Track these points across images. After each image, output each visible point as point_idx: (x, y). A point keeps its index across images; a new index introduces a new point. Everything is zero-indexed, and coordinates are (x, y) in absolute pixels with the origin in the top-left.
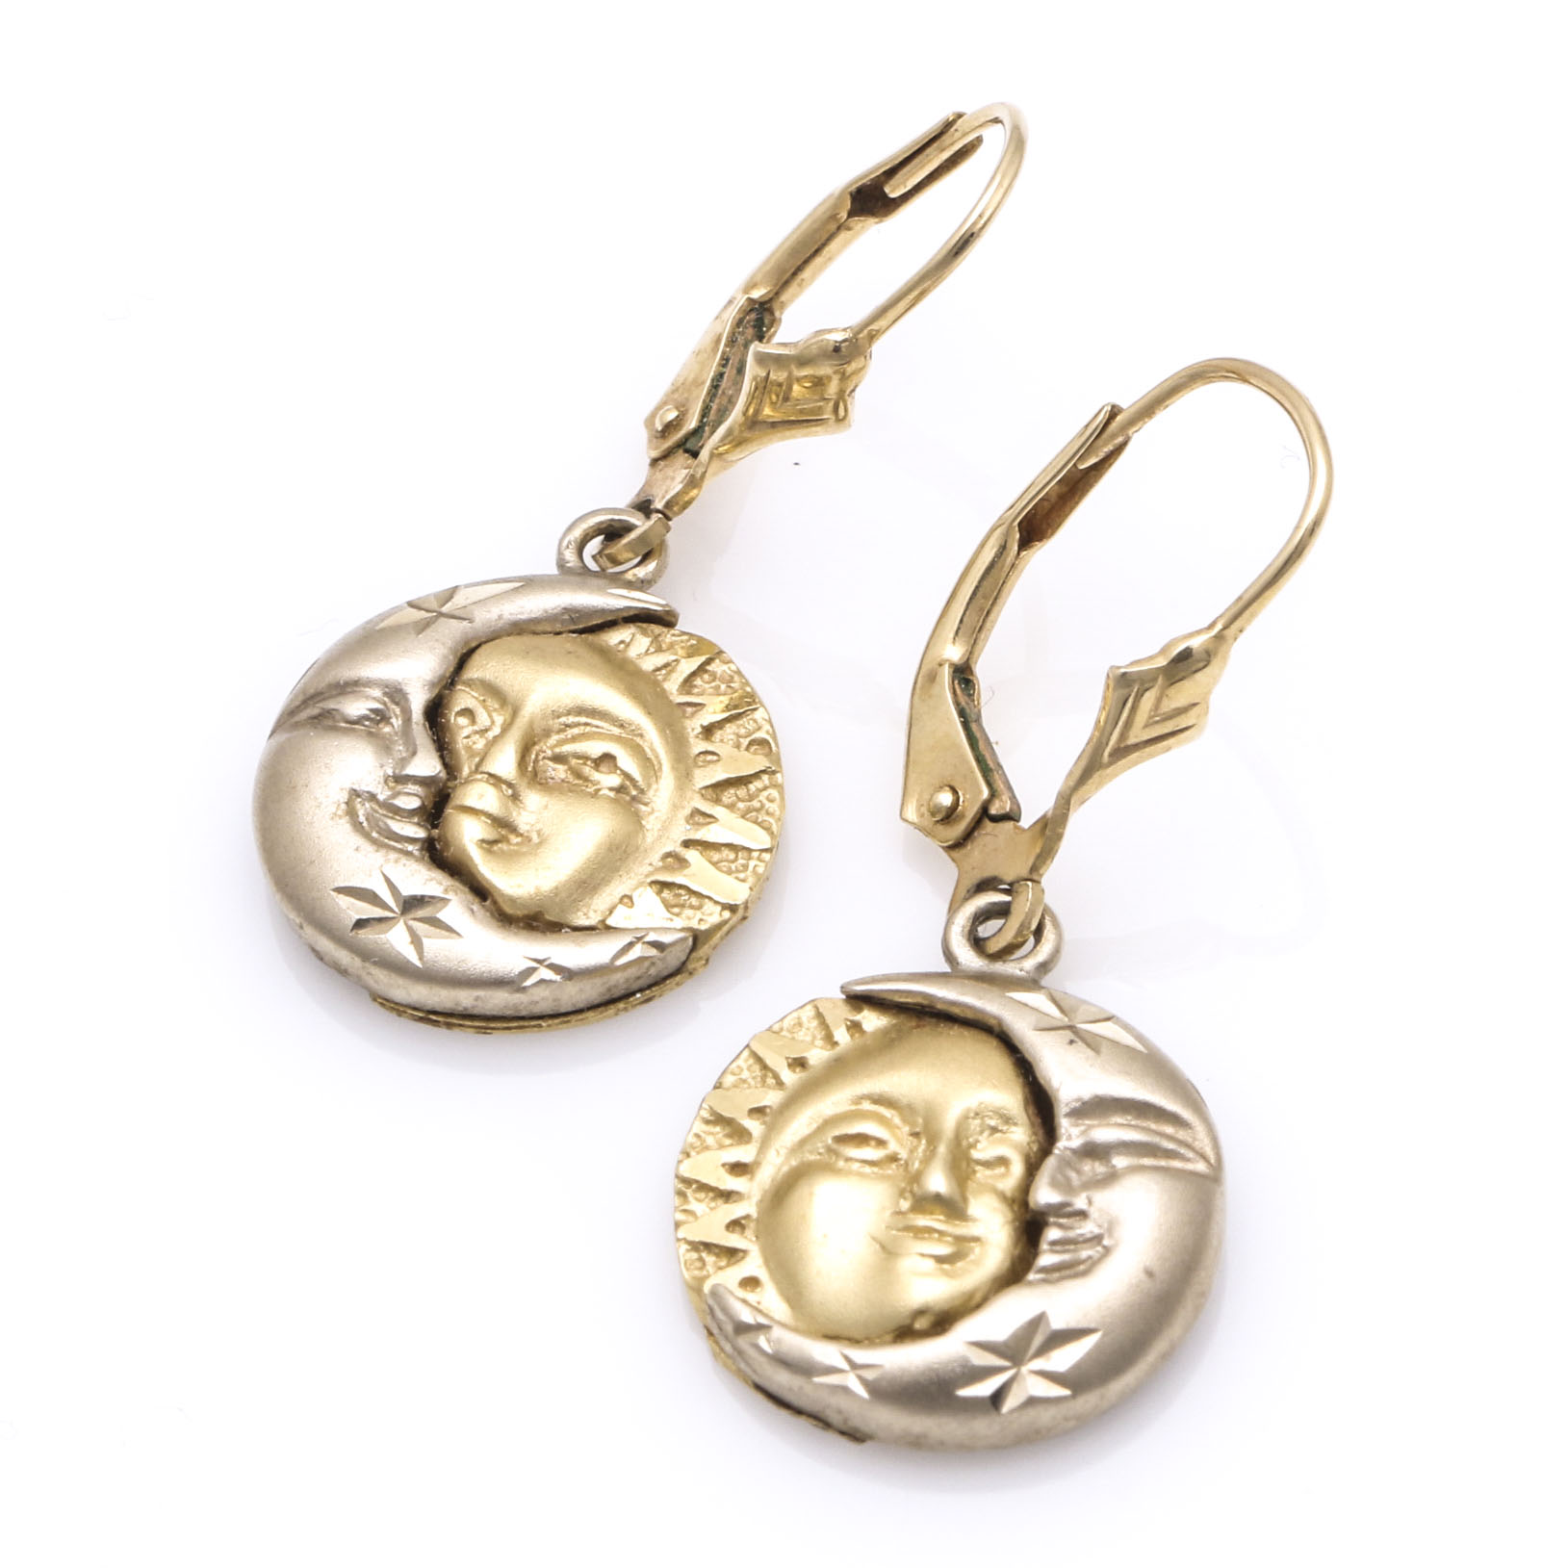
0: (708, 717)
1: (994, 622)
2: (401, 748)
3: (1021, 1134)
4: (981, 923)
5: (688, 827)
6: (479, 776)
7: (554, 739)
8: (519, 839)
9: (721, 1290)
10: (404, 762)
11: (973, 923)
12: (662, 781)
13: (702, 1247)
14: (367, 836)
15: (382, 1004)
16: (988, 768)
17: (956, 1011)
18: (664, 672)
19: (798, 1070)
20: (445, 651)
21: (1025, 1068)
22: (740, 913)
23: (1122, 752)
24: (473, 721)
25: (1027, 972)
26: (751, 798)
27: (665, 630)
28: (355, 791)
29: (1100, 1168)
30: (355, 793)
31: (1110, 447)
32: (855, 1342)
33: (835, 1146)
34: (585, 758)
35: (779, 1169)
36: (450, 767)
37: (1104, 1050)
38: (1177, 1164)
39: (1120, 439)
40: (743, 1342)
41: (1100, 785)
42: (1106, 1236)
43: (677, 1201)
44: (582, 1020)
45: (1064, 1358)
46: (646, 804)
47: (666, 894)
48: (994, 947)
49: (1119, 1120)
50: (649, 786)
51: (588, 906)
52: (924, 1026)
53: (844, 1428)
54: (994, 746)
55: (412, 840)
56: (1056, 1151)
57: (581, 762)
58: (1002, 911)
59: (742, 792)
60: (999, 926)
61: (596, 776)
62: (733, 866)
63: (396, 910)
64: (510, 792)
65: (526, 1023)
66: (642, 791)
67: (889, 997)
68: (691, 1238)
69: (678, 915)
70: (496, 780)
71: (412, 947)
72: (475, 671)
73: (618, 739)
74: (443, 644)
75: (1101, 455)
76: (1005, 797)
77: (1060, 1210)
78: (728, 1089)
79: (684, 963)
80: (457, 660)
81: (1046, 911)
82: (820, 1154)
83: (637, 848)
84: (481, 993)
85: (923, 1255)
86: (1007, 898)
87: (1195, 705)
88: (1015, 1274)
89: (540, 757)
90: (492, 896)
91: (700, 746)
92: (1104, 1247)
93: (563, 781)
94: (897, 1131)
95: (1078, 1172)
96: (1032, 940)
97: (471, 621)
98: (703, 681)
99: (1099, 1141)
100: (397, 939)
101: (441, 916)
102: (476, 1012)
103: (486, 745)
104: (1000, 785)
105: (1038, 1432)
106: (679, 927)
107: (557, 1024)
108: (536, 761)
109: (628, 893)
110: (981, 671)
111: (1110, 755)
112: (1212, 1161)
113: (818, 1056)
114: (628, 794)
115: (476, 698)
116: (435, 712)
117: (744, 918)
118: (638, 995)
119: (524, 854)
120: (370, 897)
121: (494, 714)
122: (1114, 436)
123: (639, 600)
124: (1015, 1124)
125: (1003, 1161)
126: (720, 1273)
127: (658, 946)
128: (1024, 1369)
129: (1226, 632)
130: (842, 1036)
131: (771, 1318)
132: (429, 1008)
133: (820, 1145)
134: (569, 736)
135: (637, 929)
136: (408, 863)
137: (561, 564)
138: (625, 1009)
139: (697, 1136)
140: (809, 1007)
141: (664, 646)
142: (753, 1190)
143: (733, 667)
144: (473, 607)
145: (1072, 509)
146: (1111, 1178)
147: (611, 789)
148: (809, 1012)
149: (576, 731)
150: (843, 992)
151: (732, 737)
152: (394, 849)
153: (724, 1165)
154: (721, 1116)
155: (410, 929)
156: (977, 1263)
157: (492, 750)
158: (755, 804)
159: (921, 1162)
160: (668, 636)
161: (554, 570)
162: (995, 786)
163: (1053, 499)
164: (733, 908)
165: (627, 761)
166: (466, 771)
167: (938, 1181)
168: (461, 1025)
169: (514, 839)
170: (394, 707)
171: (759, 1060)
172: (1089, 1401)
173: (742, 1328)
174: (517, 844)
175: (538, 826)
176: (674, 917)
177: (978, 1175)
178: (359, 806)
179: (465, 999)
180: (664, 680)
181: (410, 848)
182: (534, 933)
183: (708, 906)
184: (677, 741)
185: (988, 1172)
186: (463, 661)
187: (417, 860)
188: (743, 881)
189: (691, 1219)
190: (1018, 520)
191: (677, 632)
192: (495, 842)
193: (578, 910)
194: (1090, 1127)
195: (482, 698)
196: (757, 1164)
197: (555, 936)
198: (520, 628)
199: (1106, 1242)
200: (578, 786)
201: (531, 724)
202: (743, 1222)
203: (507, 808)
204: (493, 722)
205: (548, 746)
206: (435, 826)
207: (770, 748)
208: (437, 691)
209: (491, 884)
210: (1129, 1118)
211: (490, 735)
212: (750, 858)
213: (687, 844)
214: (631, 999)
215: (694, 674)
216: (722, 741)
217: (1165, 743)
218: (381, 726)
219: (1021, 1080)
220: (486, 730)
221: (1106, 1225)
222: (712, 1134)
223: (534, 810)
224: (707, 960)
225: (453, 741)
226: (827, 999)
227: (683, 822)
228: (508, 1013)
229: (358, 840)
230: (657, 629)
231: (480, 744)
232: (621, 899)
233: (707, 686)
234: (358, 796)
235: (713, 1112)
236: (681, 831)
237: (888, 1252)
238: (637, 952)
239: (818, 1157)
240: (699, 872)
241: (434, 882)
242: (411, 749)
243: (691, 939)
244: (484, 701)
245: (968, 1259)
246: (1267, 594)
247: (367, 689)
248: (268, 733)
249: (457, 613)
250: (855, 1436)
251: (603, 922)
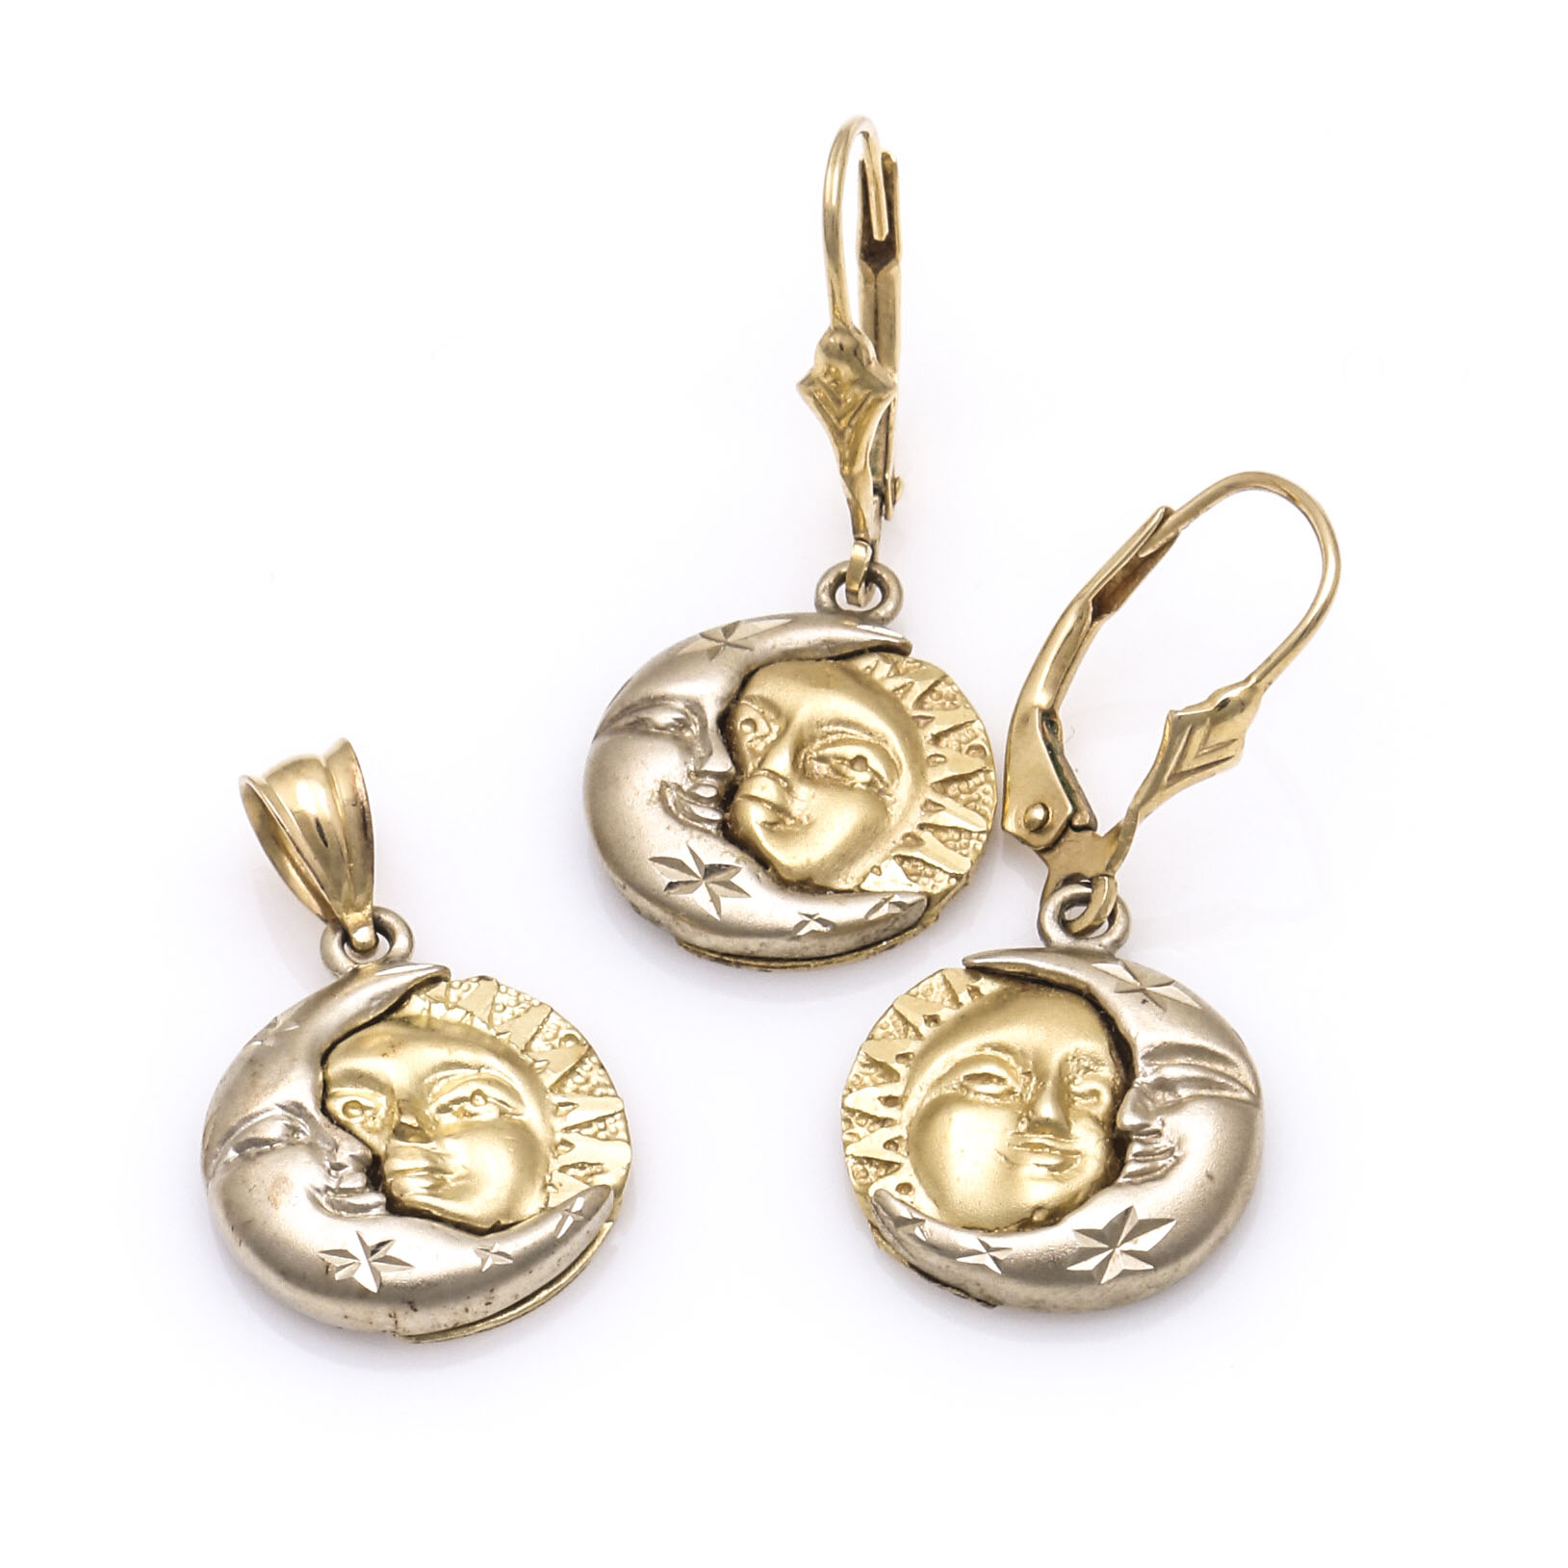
0: (935, 728)
1: (1072, 678)
2: (700, 749)
3: (1107, 1071)
4: (1068, 909)
5: (923, 813)
6: (762, 772)
7: (818, 743)
8: (793, 822)
9: (883, 1194)
10: (703, 760)
11: (1061, 908)
12: (902, 778)
13: (865, 1161)
14: (675, 817)
15: (685, 947)
16: (1071, 790)
17: (1053, 978)
18: (901, 691)
19: (932, 1024)
20: (732, 674)
21: (1108, 1022)
22: (964, 880)
23: (1178, 776)
24: (755, 729)
25: (1105, 947)
26: (971, 791)
27: (902, 658)
28: (665, 782)
29: (1169, 1098)
30: (664, 785)
31: (1164, 541)
32: (988, 1231)
33: (966, 1083)
34: (843, 759)
35: (923, 1101)
36: (739, 765)
37: (1169, 1007)
38: (1227, 1093)
39: (1172, 534)
40: (901, 1232)
41: (1160, 802)
42: (1177, 1149)
43: (844, 1125)
44: (841, 962)
45: (1147, 1242)
46: (890, 795)
47: (906, 864)
48: (1077, 927)
49: (1182, 1060)
50: (893, 781)
51: (847, 874)
52: (1028, 990)
53: (979, 1296)
54: (1075, 773)
55: (710, 821)
56: (1136, 1085)
57: (840, 761)
58: (1085, 900)
59: (964, 786)
60: (1082, 912)
61: (851, 773)
62: (958, 845)
63: (699, 875)
64: (786, 784)
65: (798, 964)
66: (887, 786)
67: (1000, 967)
68: (856, 1155)
69: (915, 882)
70: (774, 776)
71: (712, 904)
72: (756, 689)
73: (868, 744)
74: (731, 668)
75: (1157, 546)
76: (1085, 812)
77: (1139, 1129)
78: (879, 1040)
79: (920, 919)
80: (741, 681)
81: (1118, 899)
82: (954, 1089)
83: (884, 829)
84: (765, 940)
85: (1038, 1165)
86: (1088, 890)
87: (1234, 740)
88: (1108, 1178)
89: (808, 758)
90: (772, 865)
91: (930, 750)
92: (1175, 1157)
93: (825, 776)
94: (1013, 1071)
95: (1152, 1101)
96: (1106, 924)
97: (751, 650)
98: (933, 699)
99: (1168, 1077)
100: (699, 899)
101: (733, 880)
102: (760, 954)
103: (765, 747)
104: (1081, 803)
105: (1127, 1297)
106: (917, 891)
107: (822, 965)
108: (805, 760)
109: (878, 865)
110: (1063, 714)
111: (1169, 779)
112: (1253, 1091)
113: (947, 1014)
114: (876, 787)
115: (757, 711)
116: (725, 720)
117: (966, 884)
118: (885, 943)
119: (797, 834)
120: (679, 865)
121: (772, 724)
122: (1167, 532)
123: (881, 635)
124: (1103, 1065)
125: (1095, 1093)
126: (881, 1180)
127: (899, 904)
128: (1117, 1251)
129: (1258, 685)
130: (965, 998)
131: (923, 1214)
132: (724, 951)
133: (954, 1082)
134: (830, 742)
135: (884, 892)
136: (708, 839)
137: (818, 604)
138: (874, 954)
139: (857, 1076)
140: (938, 976)
141: (901, 671)
142: (903, 1117)
143: (955, 688)
144: (754, 639)
145: (1133, 589)
146: (1178, 1106)
147: (863, 784)
148: (938, 979)
149: (835, 737)
150: (964, 964)
151: (955, 743)
152: (697, 828)
153: (879, 1098)
154: (875, 1061)
155: (709, 890)
156: (1078, 1170)
157: (772, 752)
158: (975, 796)
159: (1033, 1095)
160: (904, 664)
161: (813, 610)
162: (1077, 803)
163: (1119, 580)
164: (958, 877)
165: (875, 763)
166: (750, 768)
167: (1047, 1110)
168: (747, 965)
169: (789, 822)
170: (693, 716)
171: (901, 1017)
172: (1165, 1273)
173: (901, 1222)
174: (791, 825)
175: (807, 812)
176: (913, 883)
177: (1076, 1104)
178: (668, 794)
179: (753, 945)
180: (902, 698)
181: (709, 827)
182: (807, 895)
183: (940, 875)
184: (913, 746)
185: (1084, 1101)
186: (745, 681)
187: (716, 837)
188: (966, 856)
189: (855, 1139)
190: (1093, 596)
191: (910, 660)
192: (775, 824)
193: (839, 877)
194: (1161, 1067)
195: (761, 710)
196: (905, 1097)
197: (822, 896)
198: (790, 656)
199: (1176, 1154)
200: (836, 782)
201: (801, 732)
202: (896, 1141)
203: (783, 797)
204: (771, 730)
205: (814, 749)
206: (727, 811)
207: (985, 752)
208: (725, 705)
209: (773, 857)
210: (1190, 1059)
211: (769, 740)
212: (971, 838)
213: (922, 827)
214: (879, 946)
215: (925, 694)
216: (947, 746)
217: (1210, 770)
218: (684, 731)
219: (1106, 1031)
220: (766, 736)
221: (1176, 1141)
222: (867, 1074)
223: (804, 800)
224: (937, 917)
225: (740, 744)
226: (952, 969)
227: (919, 809)
228: (785, 955)
229: (667, 821)
230: (895, 657)
231: (760, 747)
232: (872, 870)
233: (936, 702)
234: (668, 786)
235: (869, 1058)
236: (917, 817)
237: (1011, 1163)
238: (885, 910)
239: (953, 1091)
240: (932, 848)
241: (728, 854)
242: (707, 749)
243: (926, 900)
244: (763, 713)
245: (1072, 1168)
246: (1291, 654)
247: (672, 703)
248: (593, 735)
249: (740, 643)
250: (988, 1302)
251: (858, 886)
